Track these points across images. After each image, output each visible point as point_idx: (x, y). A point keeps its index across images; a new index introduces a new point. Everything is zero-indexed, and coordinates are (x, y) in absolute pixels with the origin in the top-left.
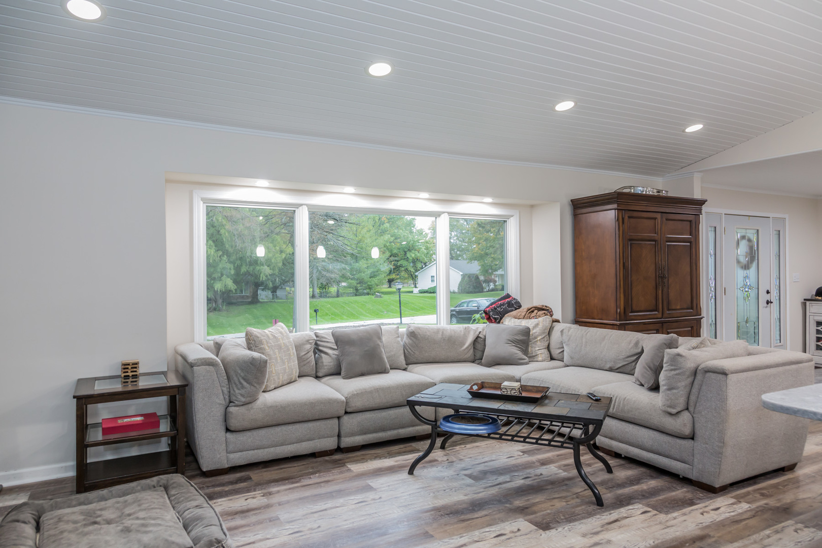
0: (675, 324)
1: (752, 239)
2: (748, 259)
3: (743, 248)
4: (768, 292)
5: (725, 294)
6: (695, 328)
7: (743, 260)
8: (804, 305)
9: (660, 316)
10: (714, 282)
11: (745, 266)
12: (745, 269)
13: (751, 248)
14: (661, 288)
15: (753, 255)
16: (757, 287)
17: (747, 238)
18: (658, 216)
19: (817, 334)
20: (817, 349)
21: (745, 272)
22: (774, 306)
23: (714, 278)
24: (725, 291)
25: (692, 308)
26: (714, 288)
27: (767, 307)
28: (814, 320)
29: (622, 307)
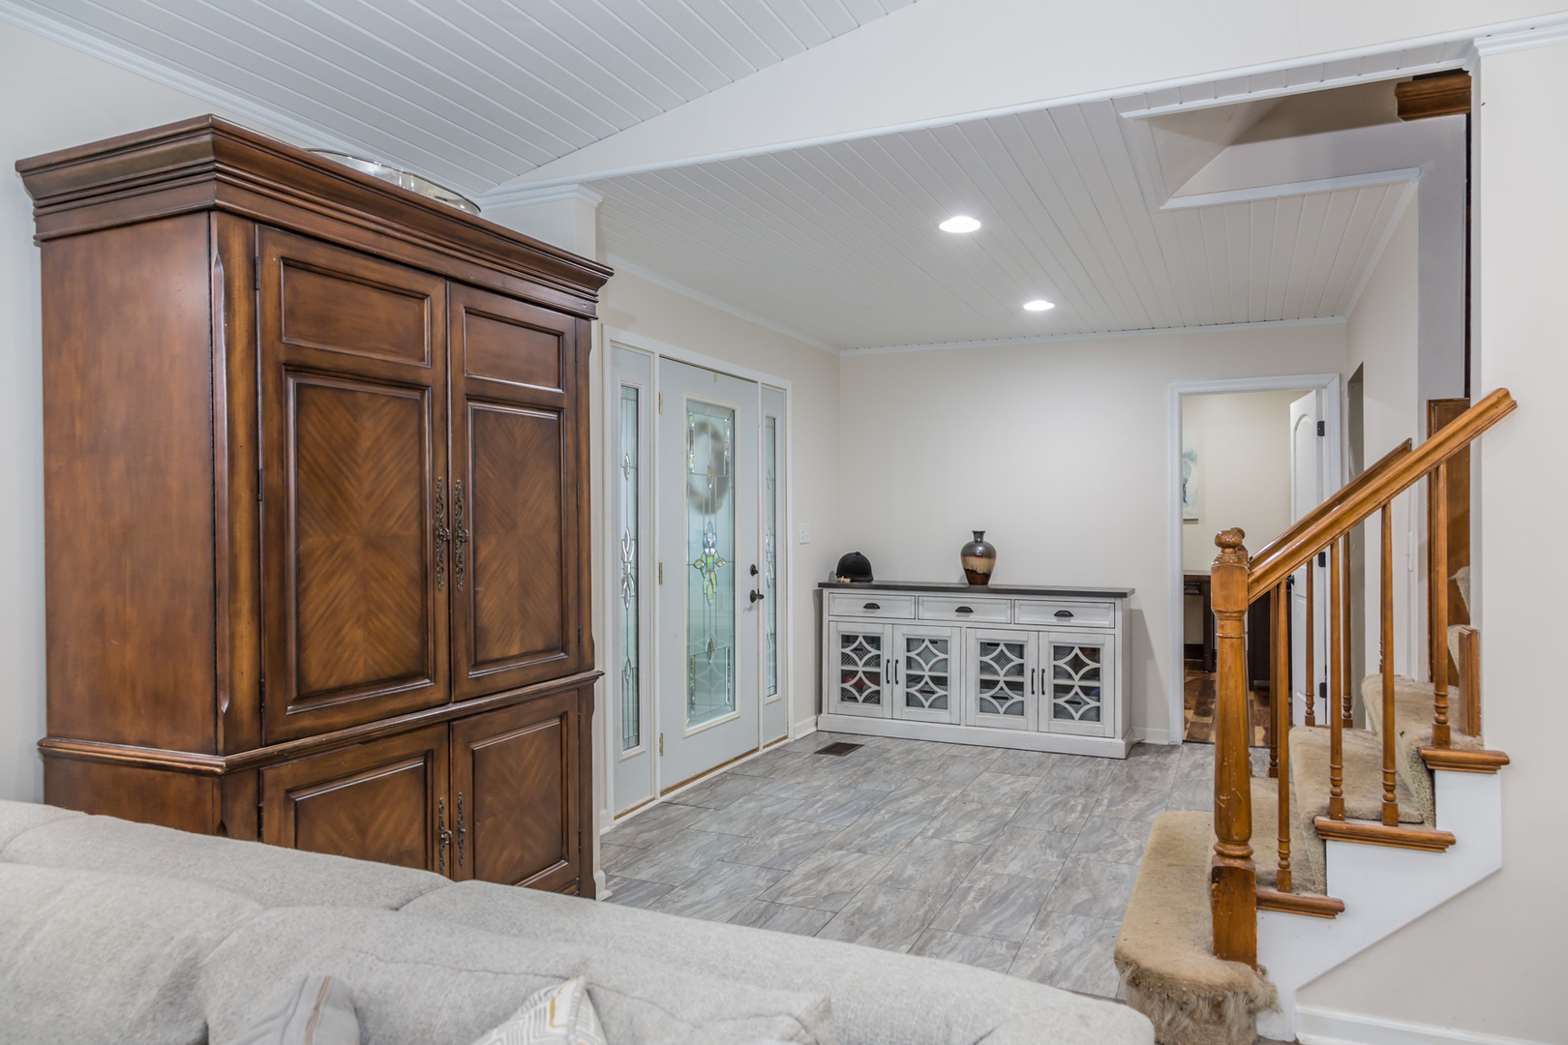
0: (501, 717)
1: (722, 433)
2: (713, 486)
3: (701, 456)
4: (754, 571)
5: (661, 582)
6: (572, 717)
7: (701, 486)
8: (819, 596)
9: (440, 694)
10: (633, 548)
11: (707, 504)
12: (707, 512)
13: (718, 456)
14: (444, 583)
15: (723, 473)
16: (731, 559)
17: (710, 428)
18: (437, 289)
19: (843, 663)
20: (842, 700)
21: (707, 518)
22: (764, 605)
23: (633, 536)
24: (660, 572)
25: (564, 649)
26: (633, 565)
27: (750, 609)
28: (838, 632)
29: (245, 684)
